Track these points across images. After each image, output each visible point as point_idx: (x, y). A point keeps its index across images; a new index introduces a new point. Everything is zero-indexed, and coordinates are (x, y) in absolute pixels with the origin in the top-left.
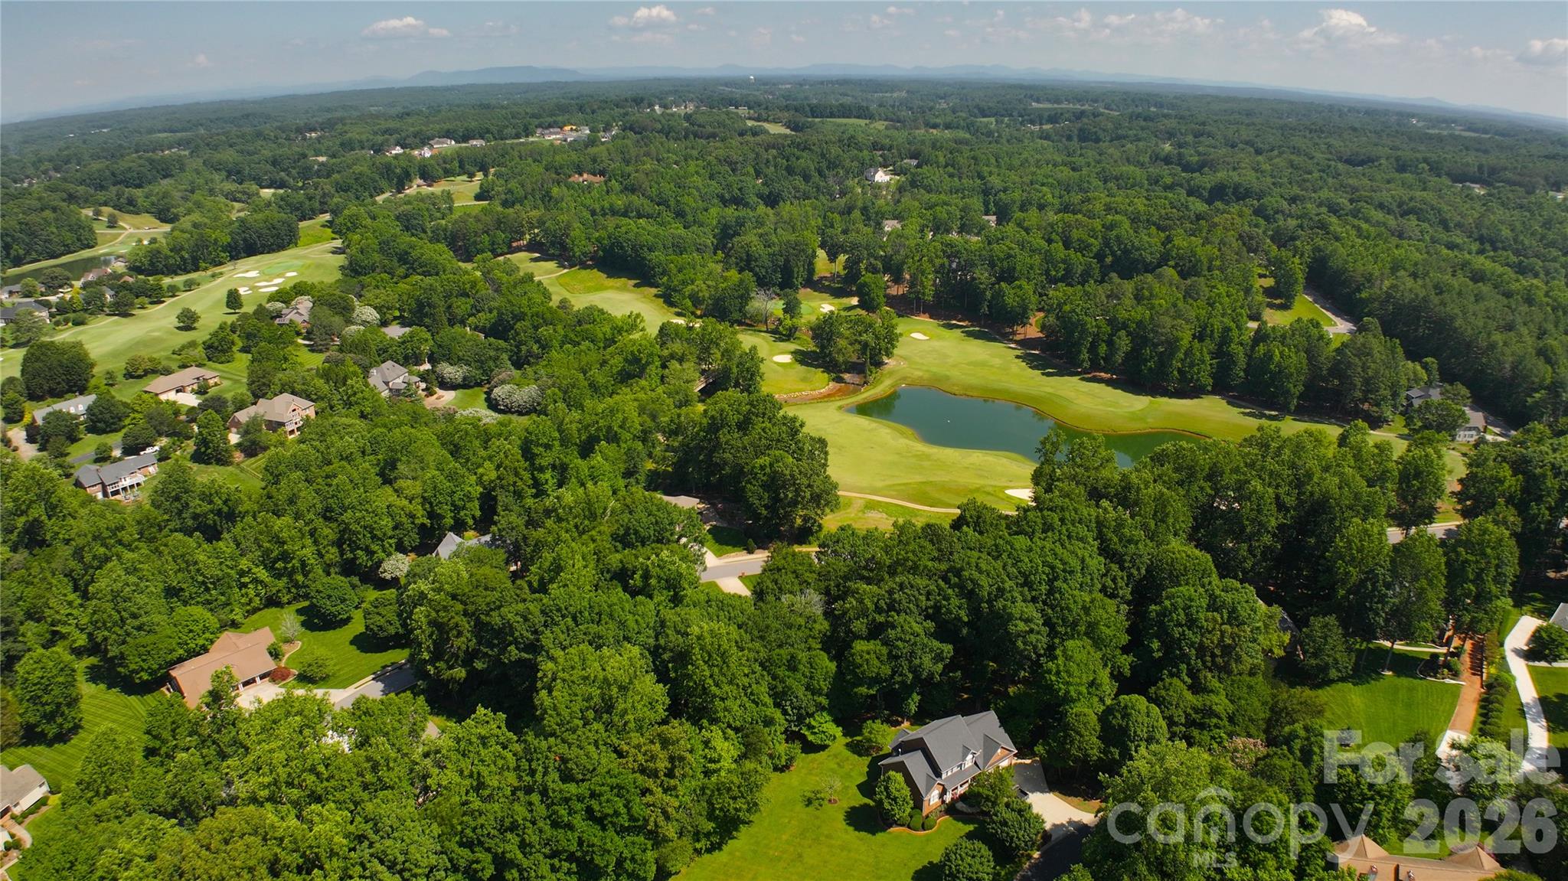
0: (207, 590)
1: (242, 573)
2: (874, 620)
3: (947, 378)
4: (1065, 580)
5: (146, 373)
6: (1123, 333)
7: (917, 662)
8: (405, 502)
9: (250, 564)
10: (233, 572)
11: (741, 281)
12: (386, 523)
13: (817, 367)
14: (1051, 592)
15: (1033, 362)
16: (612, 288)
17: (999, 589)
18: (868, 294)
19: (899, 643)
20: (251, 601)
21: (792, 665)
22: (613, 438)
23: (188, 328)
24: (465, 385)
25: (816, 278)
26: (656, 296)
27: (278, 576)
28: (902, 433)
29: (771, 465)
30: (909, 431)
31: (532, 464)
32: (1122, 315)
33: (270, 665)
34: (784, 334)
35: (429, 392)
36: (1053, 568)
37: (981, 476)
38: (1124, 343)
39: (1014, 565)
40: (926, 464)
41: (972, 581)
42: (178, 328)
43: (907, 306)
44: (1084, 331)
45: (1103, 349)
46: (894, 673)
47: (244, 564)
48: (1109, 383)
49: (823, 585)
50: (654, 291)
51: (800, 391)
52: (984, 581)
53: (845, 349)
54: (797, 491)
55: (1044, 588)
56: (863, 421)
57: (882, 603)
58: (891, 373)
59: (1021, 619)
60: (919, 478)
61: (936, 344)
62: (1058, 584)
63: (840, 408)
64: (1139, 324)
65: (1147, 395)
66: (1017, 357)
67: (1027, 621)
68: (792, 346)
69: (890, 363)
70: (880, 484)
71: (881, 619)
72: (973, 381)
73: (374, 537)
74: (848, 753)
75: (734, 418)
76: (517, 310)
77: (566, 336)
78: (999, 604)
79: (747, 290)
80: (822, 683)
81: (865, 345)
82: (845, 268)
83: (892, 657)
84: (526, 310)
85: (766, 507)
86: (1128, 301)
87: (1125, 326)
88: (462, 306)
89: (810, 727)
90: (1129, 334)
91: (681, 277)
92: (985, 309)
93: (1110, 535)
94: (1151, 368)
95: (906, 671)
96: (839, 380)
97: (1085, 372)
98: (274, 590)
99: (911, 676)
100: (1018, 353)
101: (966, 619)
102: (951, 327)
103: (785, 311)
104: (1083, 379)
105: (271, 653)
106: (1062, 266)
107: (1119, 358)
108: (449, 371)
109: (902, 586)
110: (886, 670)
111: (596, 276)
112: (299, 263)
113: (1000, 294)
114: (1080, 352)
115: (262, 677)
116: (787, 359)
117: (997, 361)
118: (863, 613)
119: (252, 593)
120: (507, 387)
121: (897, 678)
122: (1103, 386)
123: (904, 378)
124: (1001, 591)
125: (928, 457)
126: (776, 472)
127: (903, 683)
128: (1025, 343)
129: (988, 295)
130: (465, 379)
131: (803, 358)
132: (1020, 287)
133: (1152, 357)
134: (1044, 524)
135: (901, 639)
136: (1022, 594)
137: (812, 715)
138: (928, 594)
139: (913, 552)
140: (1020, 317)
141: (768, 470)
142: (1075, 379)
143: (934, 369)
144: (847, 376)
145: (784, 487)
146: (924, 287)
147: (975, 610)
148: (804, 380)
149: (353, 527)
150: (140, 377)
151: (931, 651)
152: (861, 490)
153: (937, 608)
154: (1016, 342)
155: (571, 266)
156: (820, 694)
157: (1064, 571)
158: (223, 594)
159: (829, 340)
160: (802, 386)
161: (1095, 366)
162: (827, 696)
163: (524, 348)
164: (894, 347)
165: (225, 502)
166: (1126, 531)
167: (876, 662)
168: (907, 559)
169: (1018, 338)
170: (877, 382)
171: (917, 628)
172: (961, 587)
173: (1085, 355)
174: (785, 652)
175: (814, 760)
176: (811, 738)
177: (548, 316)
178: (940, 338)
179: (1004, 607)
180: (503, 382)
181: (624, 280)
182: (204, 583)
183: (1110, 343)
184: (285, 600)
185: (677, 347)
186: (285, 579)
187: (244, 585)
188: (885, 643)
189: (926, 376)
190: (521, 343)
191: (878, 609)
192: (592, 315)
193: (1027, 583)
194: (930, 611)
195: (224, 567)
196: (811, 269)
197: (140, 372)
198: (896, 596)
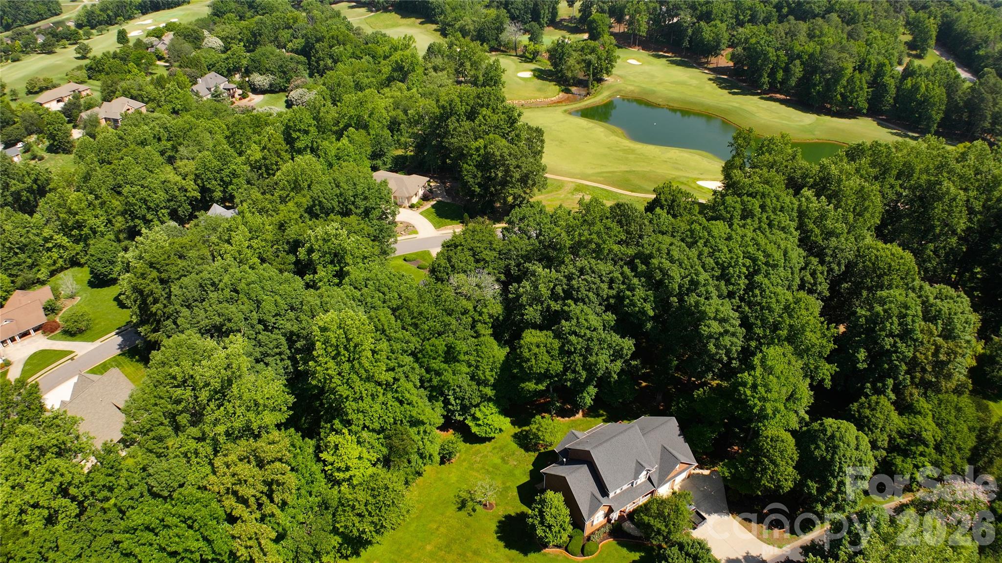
0: (16, 254)
1: (46, 240)
2: (549, 307)
3: (654, 92)
4: (767, 275)
5: (42, 90)
6: (797, 62)
7: (592, 359)
8: (179, 178)
9: (51, 232)
10: (37, 239)
11: (498, 16)
12: (160, 196)
13: (550, 81)
14: (750, 287)
15: (723, 84)
16: (403, 25)
17: (692, 282)
18: (596, 29)
19: (573, 338)
20: (55, 262)
21: (450, 356)
22: (361, 125)
23: (84, 57)
24: (271, 90)
25: (558, 19)
26: (435, 30)
27: (77, 242)
28: (613, 132)
29: (485, 147)
30: (619, 131)
31: (292, 147)
32: (798, 48)
33: (43, 319)
34: (528, 57)
35: (243, 97)
36: (754, 260)
37: (677, 169)
38: (797, 70)
39: (711, 255)
40: (631, 157)
41: (661, 270)
42: (77, 58)
43: (626, 41)
44: (766, 59)
45: (780, 75)
46: (566, 369)
47: (47, 232)
48: (782, 102)
49: (502, 264)
50: (434, 26)
51: (535, 98)
52: (676, 272)
53: (573, 65)
54: (507, 171)
55: (743, 282)
56: (584, 122)
57: (559, 289)
58: (609, 87)
59: (715, 319)
60: (624, 168)
61: (647, 68)
62: (758, 278)
63: (565, 111)
64: (811, 56)
65: (813, 113)
66: (710, 79)
67: (723, 321)
68: (533, 66)
69: (609, 79)
70: (590, 171)
71: (556, 306)
72: (675, 95)
73: (149, 208)
74: (514, 446)
75: (462, 109)
76: (319, 35)
77: (353, 53)
78: (692, 299)
79: (502, 23)
80: (488, 373)
81: (589, 64)
82: (580, 11)
83: (563, 352)
84: (325, 34)
85: (479, 185)
86: (802, 37)
87: (799, 57)
88: (285, 35)
89: (475, 419)
90: (802, 63)
91: (453, 15)
92: (686, 44)
93: (811, 226)
94: (819, 91)
95: (579, 368)
96: (567, 91)
97: (765, 92)
98: (74, 253)
99: (584, 374)
100: (711, 76)
101: (651, 313)
102: (659, 57)
103: (530, 39)
104: (762, 98)
105: (45, 309)
106: (749, 12)
107: (793, 82)
108: (258, 79)
109: (582, 271)
110: (557, 366)
111: (394, 17)
112: (183, 13)
113: (698, 31)
114: (761, 76)
115: (36, 330)
116: (528, 74)
117: (694, 82)
118: (537, 299)
119: (55, 256)
120: (299, 91)
121: (570, 375)
122: (777, 104)
123: (619, 91)
124: (694, 284)
125: (633, 151)
126: (487, 153)
127: (575, 381)
128: (717, 70)
129: (690, 31)
130: (271, 85)
131: (541, 75)
132: (715, 26)
133: (820, 83)
134: (743, 210)
135: (575, 333)
136: (718, 288)
137: (477, 405)
138: (612, 281)
139: (598, 233)
140: (713, 49)
141: (482, 151)
142: (756, 98)
143: (644, 86)
144: (574, 89)
145: (495, 167)
146: (640, 25)
147: (662, 303)
148: (539, 90)
149: (131, 200)
150: (36, 93)
151: (610, 346)
152: (572, 176)
153: (620, 298)
154: (709, 69)
155: (377, 11)
156: (486, 385)
157: (767, 264)
158: (30, 257)
159: (561, 59)
160: (537, 94)
161: (773, 89)
162: (494, 387)
163: (321, 63)
164: (612, 67)
165: (35, 181)
166: (829, 223)
167: (547, 358)
168: (590, 241)
169: (711, 66)
170: (599, 93)
171: (594, 321)
172: (648, 276)
173: (765, 79)
174: (440, 344)
175: (478, 452)
176: (474, 429)
177: (341, 38)
178: (649, 63)
179: (697, 303)
180: (297, 87)
181: (413, 19)
182: (11, 248)
183: (787, 70)
184: (83, 261)
185: (438, 61)
186: (82, 244)
187: (49, 250)
188: (558, 335)
189: (637, 90)
190: (319, 59)
191: (554, 296)
192: (377, 39)
193: (724, 276)
194: (612, 301)
195: (30, 235)
196: (554, 12)
197: (36, 89)
198: (574, 282)
